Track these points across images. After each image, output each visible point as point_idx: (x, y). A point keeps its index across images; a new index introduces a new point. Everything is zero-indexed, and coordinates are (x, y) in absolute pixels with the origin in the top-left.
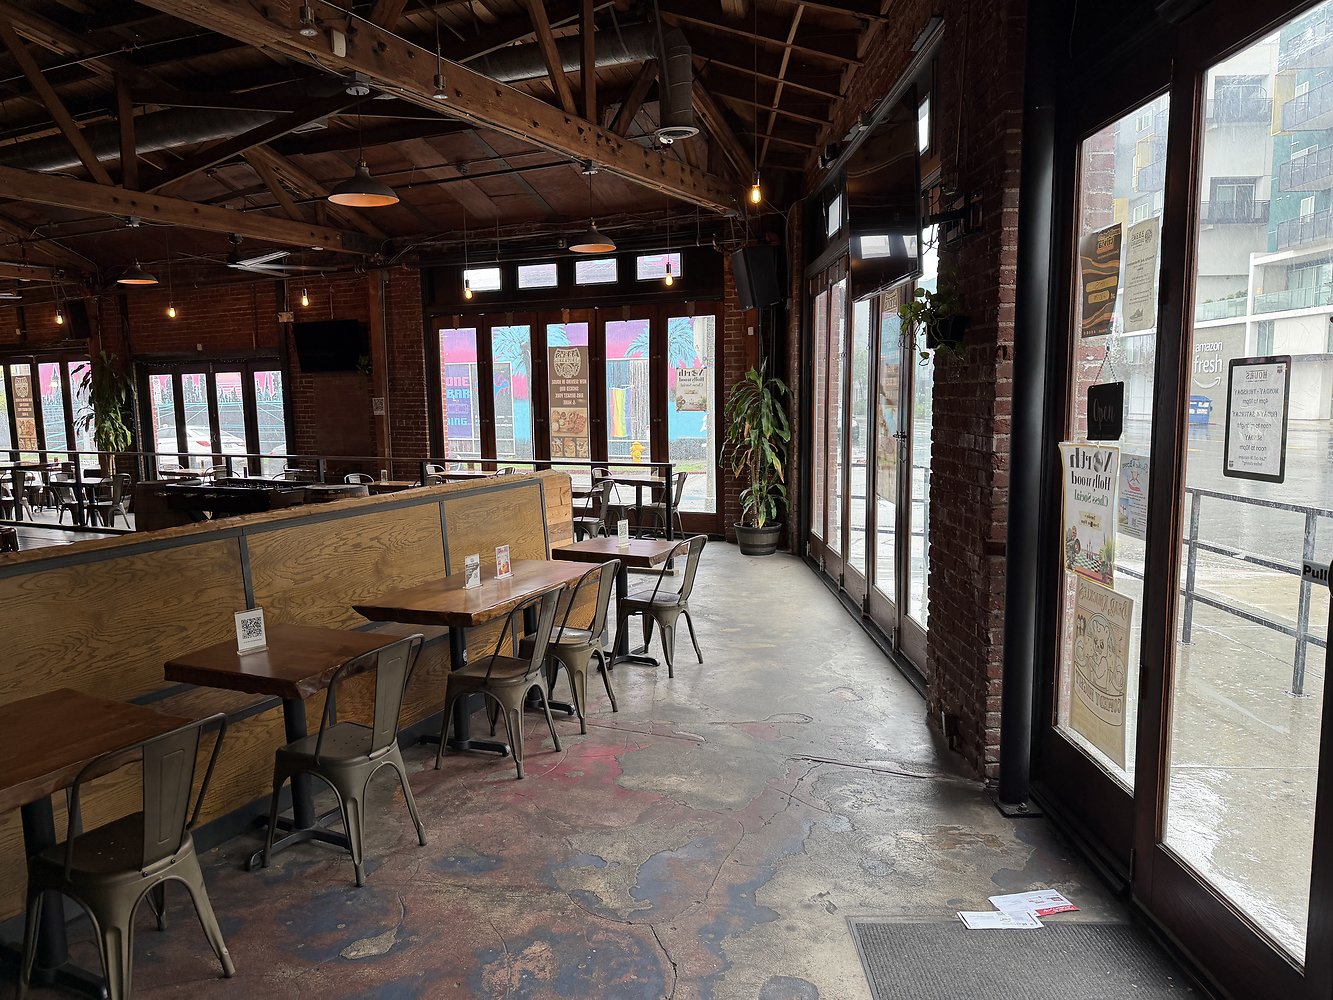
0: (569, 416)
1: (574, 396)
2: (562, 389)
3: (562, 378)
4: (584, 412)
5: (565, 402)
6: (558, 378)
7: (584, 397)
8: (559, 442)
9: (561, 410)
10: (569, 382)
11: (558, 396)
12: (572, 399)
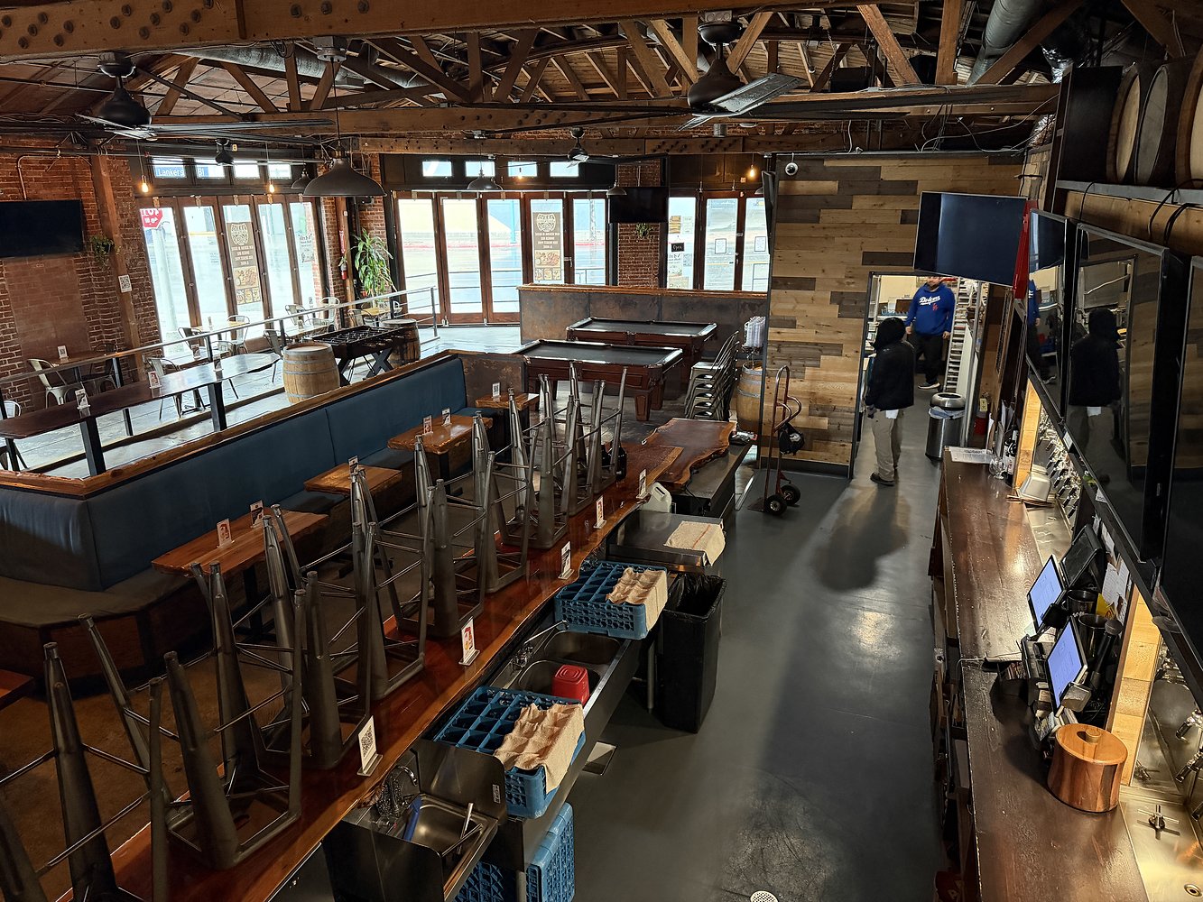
0: (244, 273)
1: (247, 258)
2: (239, 253)
3: (238, 246)
4: (255, 269)
5: (242, 263)
6: (235, 246)
7: (253, 257)
8: (241, 293)
9: (240, 269)
10: (243, 248)
11: (237, 259)
12: (246, 261)
